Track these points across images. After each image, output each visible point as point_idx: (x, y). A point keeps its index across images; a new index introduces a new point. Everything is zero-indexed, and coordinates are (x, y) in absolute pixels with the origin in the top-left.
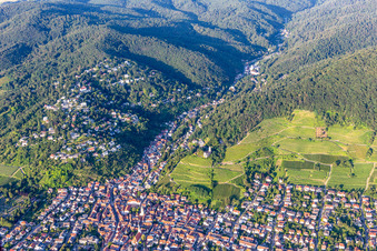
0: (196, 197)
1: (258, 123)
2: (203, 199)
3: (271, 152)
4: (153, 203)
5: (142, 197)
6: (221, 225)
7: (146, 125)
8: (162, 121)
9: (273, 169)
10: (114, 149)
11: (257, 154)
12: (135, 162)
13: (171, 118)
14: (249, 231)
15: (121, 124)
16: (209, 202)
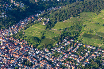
0: (32, 42)
1: (79, 13)
2: (35, 43)
3: (80, 28)
4: (10, 41)
5: (6, 38)
6: (36, 55)
7: (27, 9)
8: (38, 10)
9: (77, 36)
10: (3, 16)
11: (72, 28)
12: (12, 24)
13: (43, 9)
14: (48, 59)
15: (13, 6)
16: (37, 45)
